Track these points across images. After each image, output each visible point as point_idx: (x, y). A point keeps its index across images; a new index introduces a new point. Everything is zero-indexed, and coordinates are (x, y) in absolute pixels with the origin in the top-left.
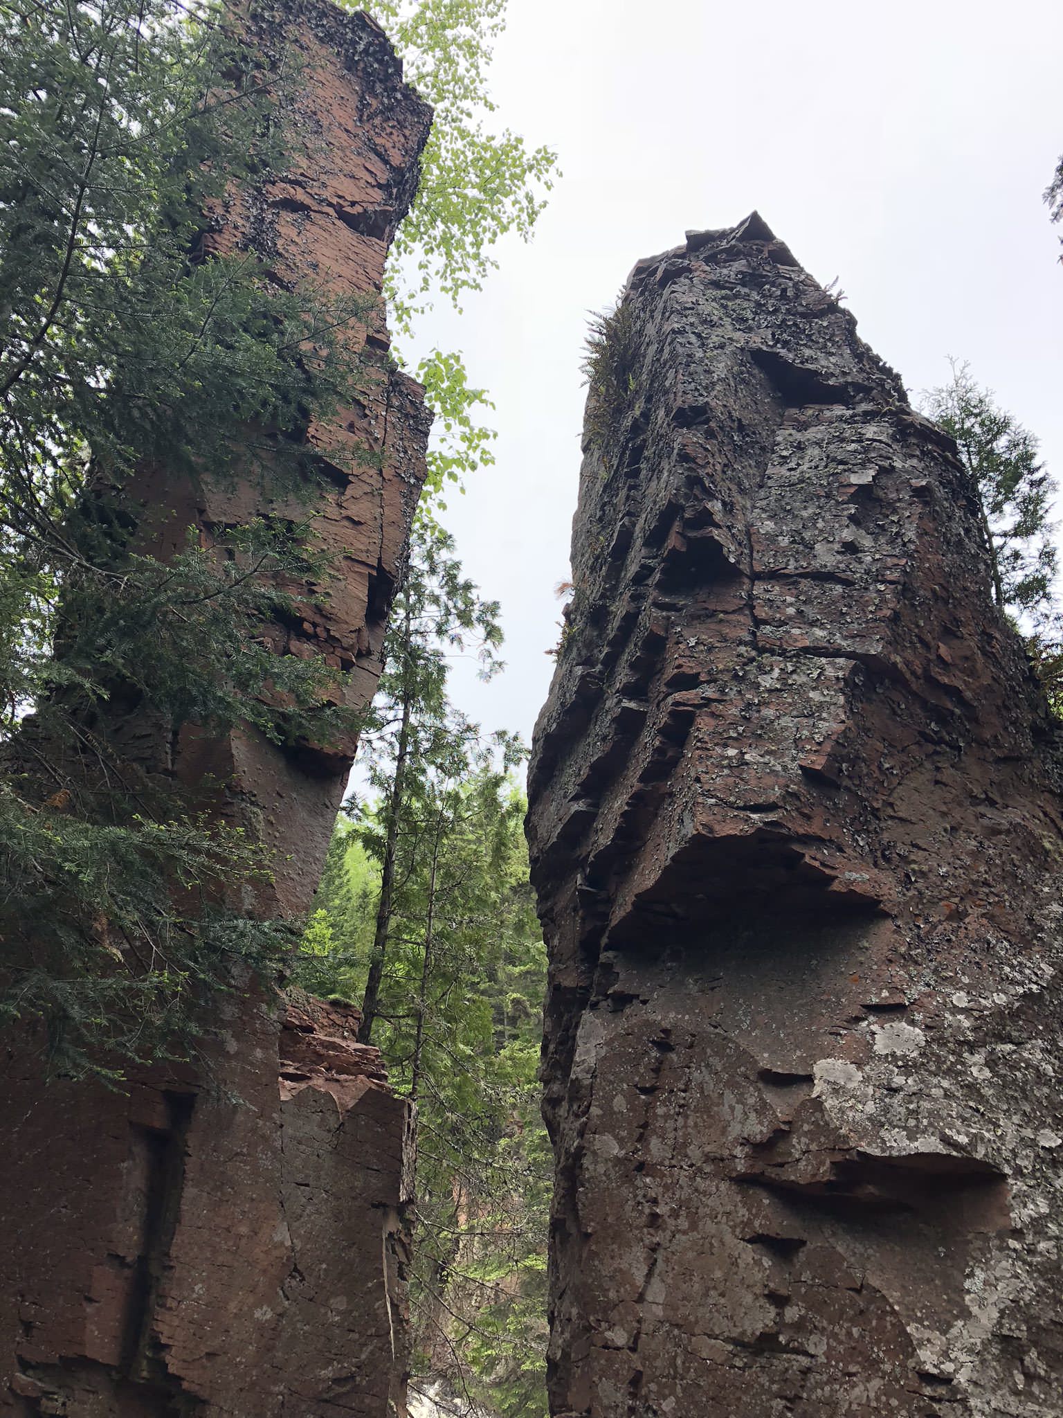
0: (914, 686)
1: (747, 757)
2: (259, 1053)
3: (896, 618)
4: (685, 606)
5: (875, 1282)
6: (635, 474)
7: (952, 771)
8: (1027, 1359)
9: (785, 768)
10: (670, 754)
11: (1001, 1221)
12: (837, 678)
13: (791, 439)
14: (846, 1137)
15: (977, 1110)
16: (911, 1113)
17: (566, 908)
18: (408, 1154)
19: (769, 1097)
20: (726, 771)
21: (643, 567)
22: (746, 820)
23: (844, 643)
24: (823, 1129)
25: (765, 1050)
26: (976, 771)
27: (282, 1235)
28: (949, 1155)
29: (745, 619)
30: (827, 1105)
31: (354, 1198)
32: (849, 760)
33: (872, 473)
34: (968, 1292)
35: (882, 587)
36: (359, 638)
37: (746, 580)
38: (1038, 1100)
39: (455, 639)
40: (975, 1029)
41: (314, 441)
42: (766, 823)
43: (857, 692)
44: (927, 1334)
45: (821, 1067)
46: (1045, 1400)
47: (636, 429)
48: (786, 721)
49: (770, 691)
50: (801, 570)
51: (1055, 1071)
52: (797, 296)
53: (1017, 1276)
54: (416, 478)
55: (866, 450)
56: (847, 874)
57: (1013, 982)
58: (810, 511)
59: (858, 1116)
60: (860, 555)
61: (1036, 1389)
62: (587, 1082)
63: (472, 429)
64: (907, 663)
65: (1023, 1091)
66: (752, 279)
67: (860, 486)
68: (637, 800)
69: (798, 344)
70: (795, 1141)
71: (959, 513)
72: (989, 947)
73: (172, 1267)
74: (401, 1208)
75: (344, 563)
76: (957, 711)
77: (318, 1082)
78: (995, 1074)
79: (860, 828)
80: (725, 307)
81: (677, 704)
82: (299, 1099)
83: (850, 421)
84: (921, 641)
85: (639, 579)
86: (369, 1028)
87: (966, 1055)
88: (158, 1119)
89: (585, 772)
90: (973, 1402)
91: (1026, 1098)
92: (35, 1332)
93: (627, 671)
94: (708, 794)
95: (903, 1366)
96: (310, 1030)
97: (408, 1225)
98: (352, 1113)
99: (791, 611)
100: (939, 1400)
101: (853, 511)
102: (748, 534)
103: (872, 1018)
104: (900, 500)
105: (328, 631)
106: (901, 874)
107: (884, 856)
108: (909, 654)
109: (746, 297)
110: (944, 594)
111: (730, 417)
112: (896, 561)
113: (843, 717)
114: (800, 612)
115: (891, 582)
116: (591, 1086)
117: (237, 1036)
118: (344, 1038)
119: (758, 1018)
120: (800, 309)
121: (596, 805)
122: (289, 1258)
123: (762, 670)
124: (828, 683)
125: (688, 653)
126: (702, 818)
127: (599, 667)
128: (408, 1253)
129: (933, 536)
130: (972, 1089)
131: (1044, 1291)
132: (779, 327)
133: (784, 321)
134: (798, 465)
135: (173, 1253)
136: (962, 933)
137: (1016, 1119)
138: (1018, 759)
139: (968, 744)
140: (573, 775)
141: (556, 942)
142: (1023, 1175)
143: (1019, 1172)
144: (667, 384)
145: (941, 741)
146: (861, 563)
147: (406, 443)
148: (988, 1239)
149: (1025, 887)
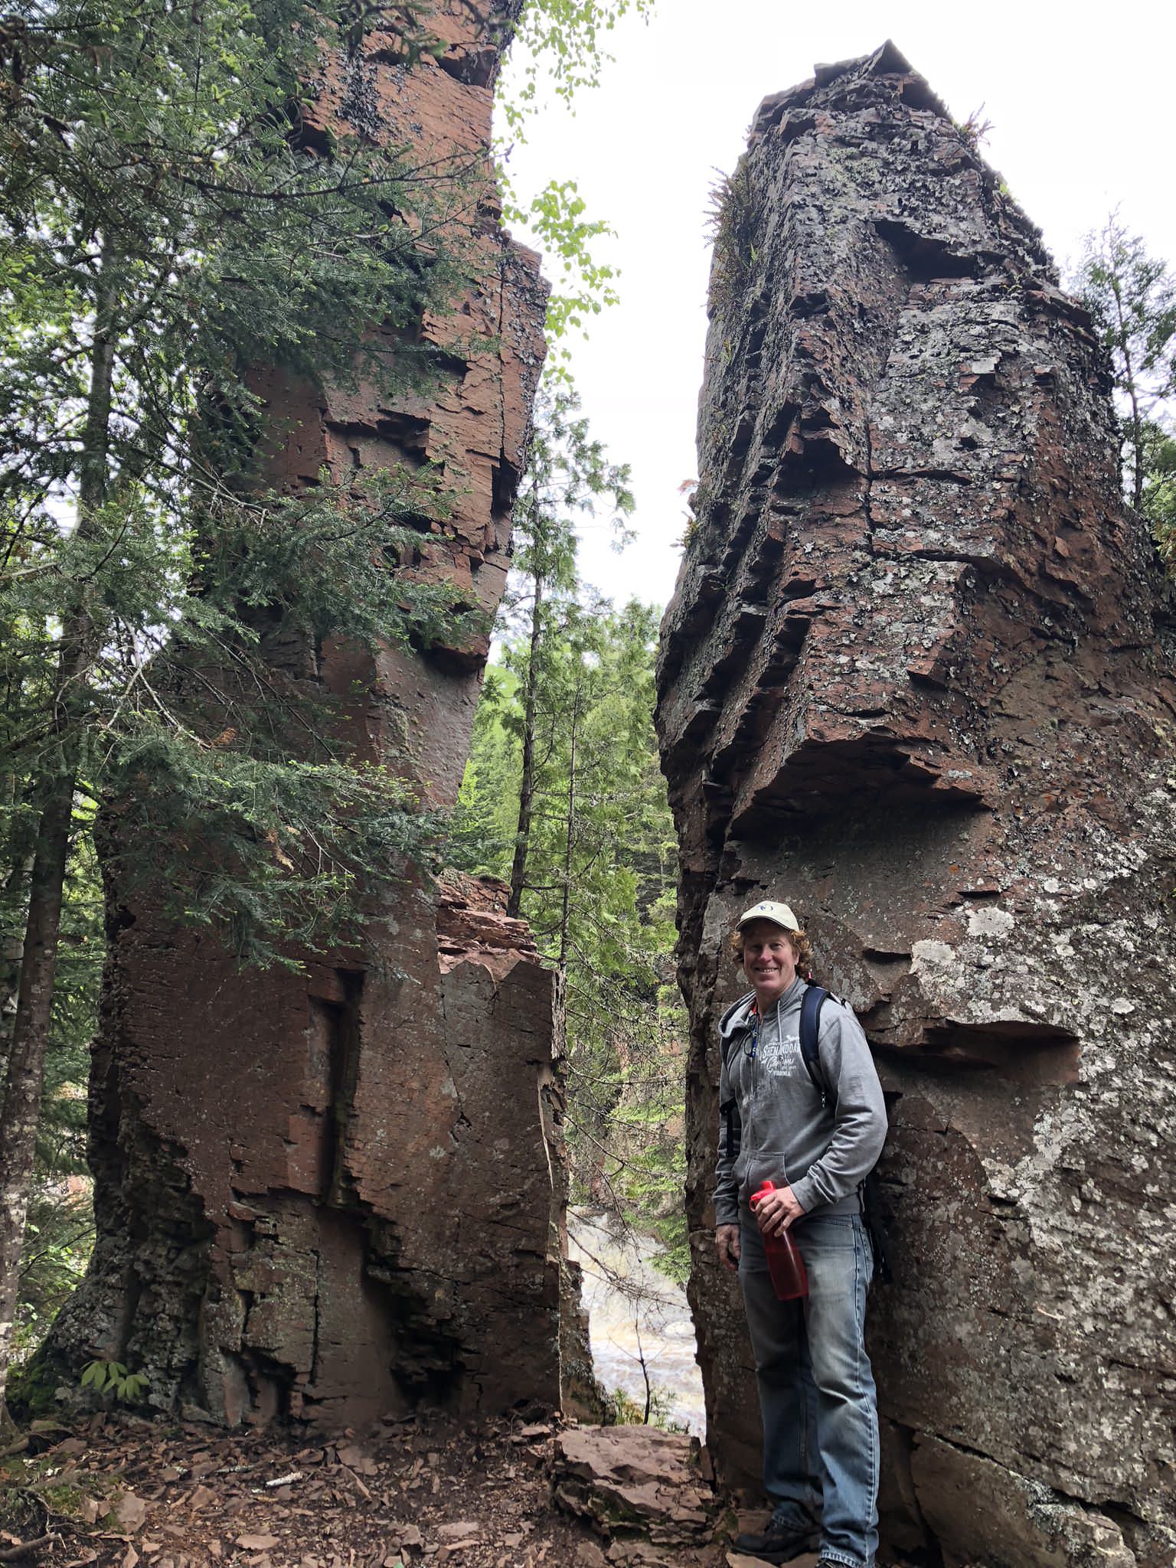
0: (1028, 584)
1: (858, 664)
2: (418, 933)
3: (1011, 516)
4: (803, 510)
5: (958, 1126)
6: (755, 362)
7: (1065, 665)
8: (1084, 1187)
9: (893, 675)
10: (786, 660)
11: (1070, 1076)
12: (949, 583)
13: (915, 321)
14: (937, 1008)
15: (1058, 984)
16: (996, 987)
17: (693, 800)
18: (558, 1016)
19: (872, 973)
20: (838, 679)
21: (762, 467)
22: (856, 725)
23: (957, 545)
24: (917, 1001)
25: (869, 931)
26: (1090, 663)
27: (449, 1088)
28: (1026, 1023)
29: (860, 522)
30: (922, 981)
31: (511, 1057)
32: (955, 663)
33: (994, 360)
34: (1037, 1133)
35: (997, 485)
36: (486, 535)
37: (864, 481)
38: (1116, 972)
39: (586, 505)
40: (1062, 913)
41: (429, 328)
42: (873, 729)
43: (967, 595)
44: (998, 1167)
45: (920, 948)
46: (1099, 1221)
47: (757, 311)
48: (897, 627)
49: (883, 597)
50: (918, 469)
51: (1136, 947)
52: (928, 150)
53: (1079, 1121)
54: (536, 358)
55: (991, 334)
56: (951, 773)
57: (1105, 868)
58: (930, 404)
59: (949, 990)
60: (978, 451)
61: (1091, 1211)
62: (713, 957)
63: (593, 268)
64: (1021, 561)
65: (1103, 965)
66: (882, 131)
67: (982, 376)
68: (756, 703)
69: (926, 210)
70: (894, 1011)
71: (1087, 395)
72: (1084, 837)
73: (356, 1116)
74: (554, 1065)
75: (468, 457)
76: (1072, 605)
77: (473, 955)
78: (1077, 950)
79: (966, 726)
80: (849, 169)
81: (793, 612)
82: (457, 972)
83: (977, 298)
84: (1037, 537)
85: (759, 480)
86: (519, 898)
87: (1052, 935)
88: (333, 992)
89: (708, 673)
90: (1032, 1220)
91: (1105, 972)
92: (245, 1168)
93: (747, 575)
94: (820, 701)
95: (977, 1191)
96: (463, 906)
97: (561, 1078)
98: (506, 983)
99: (907, 512)
100: (1005, 1218)
101: (973, 404)
102: (867, 430)
103: (967, 904)
104: (1022, 388)
105: (455, 530)
106: (1004, 768)
107: (989, 753)
108: (1023, 552)
109: (873, 155)
110: (1064, 486)
111: (851, 302)
112: (1013, 457)
113: (952, 622)
114: (915, 514)
115: (1008, 480)
116: (717, 961)
117: (398, 919)
118: (495, 911)
119: (865, 903)
120: (932, 166)
121: (720, 705)
122: (456, 1108)
123: (875, 575)
124: (939, 587)
125: (804, 559)
126: (814, 723)
127: (721, 567)
128: (562, 1103)
129: (1055, 425)
130: (1056, 966)
131: (1104, 1132)
132: (908, 190)
133: (912, 183)
134: (921, 351)
135: (356, 1104)
136: (1059, 825)
137: (1094, 990)
138: (1136, 647)
139: (1083, 637)
140: (697, 675)
141: (685, 829)
142: (1094, 1037)
143: (1090, 1035)
144: (787, 264)
145: (1054, 636)
146: (978, 459)
147: (523, 320)
148: (1057, 1091)
149: (1130, 775)
